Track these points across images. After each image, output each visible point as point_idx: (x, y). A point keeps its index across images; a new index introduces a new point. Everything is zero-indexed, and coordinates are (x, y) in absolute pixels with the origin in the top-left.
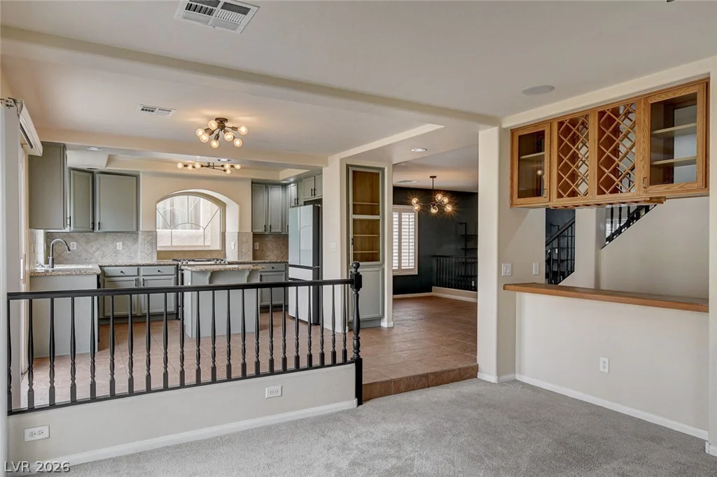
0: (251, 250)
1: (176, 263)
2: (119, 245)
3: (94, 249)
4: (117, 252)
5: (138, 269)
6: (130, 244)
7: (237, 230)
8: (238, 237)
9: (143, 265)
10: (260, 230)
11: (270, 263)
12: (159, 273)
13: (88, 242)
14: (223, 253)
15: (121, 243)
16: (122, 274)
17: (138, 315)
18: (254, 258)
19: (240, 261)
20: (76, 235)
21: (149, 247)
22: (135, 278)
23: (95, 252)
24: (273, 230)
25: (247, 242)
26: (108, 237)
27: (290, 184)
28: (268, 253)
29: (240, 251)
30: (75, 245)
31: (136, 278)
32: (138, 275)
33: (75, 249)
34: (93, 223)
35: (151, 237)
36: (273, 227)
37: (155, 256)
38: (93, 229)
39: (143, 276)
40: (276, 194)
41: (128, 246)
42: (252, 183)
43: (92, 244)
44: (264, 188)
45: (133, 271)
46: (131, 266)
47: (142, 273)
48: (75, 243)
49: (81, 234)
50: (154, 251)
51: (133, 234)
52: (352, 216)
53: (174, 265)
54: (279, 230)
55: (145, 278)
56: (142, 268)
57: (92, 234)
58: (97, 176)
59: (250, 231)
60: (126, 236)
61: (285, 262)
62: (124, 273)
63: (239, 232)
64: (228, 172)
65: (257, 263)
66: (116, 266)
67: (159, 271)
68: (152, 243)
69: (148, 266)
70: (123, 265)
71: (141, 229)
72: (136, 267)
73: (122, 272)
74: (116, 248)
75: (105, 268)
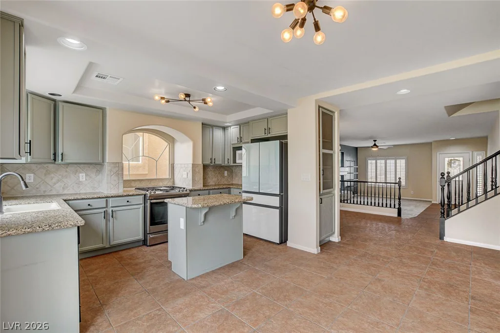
0: (202, 178)
1: (144, 192)
2: (82, 176)
3: (54, 180)
4: (79, 183)
5: (107, 200)
6: (93, 175)
7: (191, 162)
8: (193, 167)
9: (112, 197)
10: (208, 162)
12: (128, 204)
13: (48, 173)
14: (172, 180)
15: (84, 174)
16: (89, 207)
17: (107, 247)
18: (204, 185)
19: (194, 188)
20: (34, 166)
21: (116, 178)
22: (103, 210)
23: (55, 184)
24: (216, 163)
25: (199, 172)
26: (71, 168)
27: (230, 126)
29: (194, 180)
30: (32, 178)
31: (105, 210)
32: (107, 207)
33: (32, 181)
34: (55, 154)
35: (117, 169)
36: (216, 160)
37: (121, 186)
38: (55, 160)
39: (112, 207)
41: (91, 177)
42: (202, 124)
43: (52, 175)
44: (210, 129)
45: (102, 203)
46: (100, 198)
47: (110, 205)
48: (32, 175)
49: (39, 166)
50: (121, 181)
51: (97, 165)
52: (322, 151)
53: (142, 194)
54: (220, 163)
55: (114, 209)
56: (110, 200)
57: (52, 165)
58: (61, 105)
59: (201, 163)
60: (89, 167)
61: (229, 188)
62: (91, 206)
63: (193, 164)
64: (197, 109)
65: (210, 189)
66: (83, 199)
67: (128, 201)
68: (118, 174)
69: (117, 197)
70: (91, 197)
71: (107, 161)
72: (105, 199)
73: (89, 205)
74: (79, 179)
75: (71, 202)
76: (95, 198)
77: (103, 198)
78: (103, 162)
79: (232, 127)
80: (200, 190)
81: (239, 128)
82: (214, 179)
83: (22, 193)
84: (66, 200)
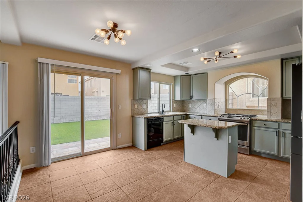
0: (280, 111)
5: (202, 117)
7: (268, 96)
8: (267, 101)
25: (276, 105)
26: (202, 102)
29: (269, 112)
42: (282, 60)
48: (191, 104)
50: (213, 109)
58: (192, 76)
59: (280, 97)
62: (196, 118)
63: (268, 98)
65: (279, 122)
66: (193, 115)
67: (210, 119)
69: (205, 116)
74: (204, 107)
75: (190, 115)
76: (197, 115)
77: (200, 115)
78: (207, 99)
80: (272, 121)
83: (189, 110)
84: (189, 115)
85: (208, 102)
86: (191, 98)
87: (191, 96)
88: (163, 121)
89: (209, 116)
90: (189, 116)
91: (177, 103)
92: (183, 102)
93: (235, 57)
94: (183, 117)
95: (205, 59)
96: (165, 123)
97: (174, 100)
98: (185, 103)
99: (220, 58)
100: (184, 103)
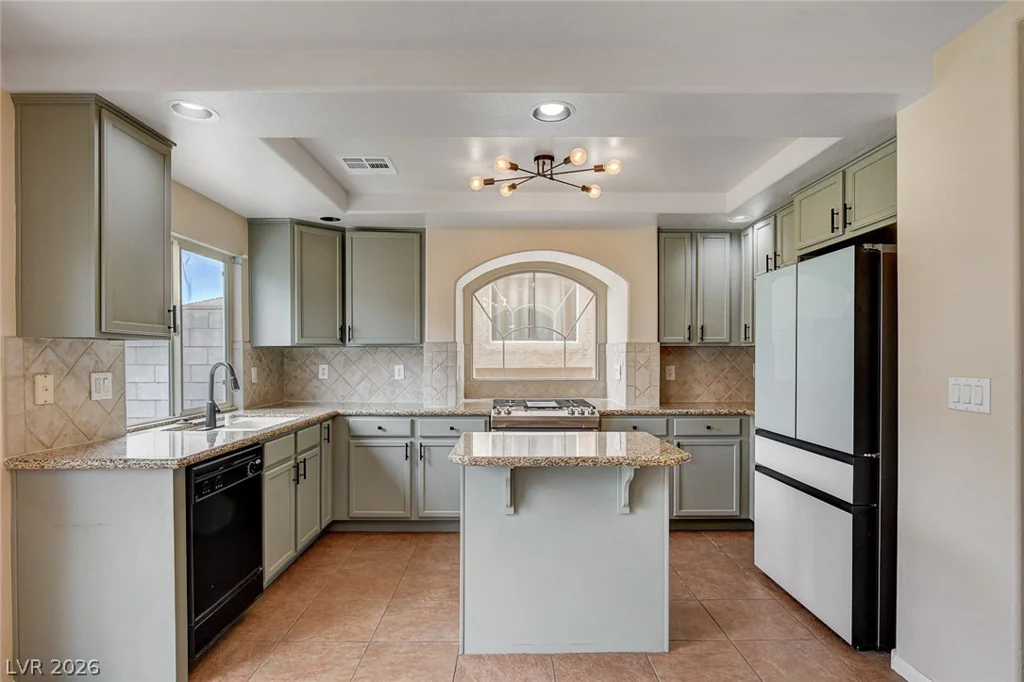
0: (658, 383)
1: (488, 410)
2: (399, 371)
3: (357, 378)
4: (395, 384)
5: (413, 422)
6: (416, 369)
7: (625, 340)
8: (627, 353)
9: (421, 415)
10: (678, 337)
11: (702, 415)
12: (452, 434)
14: (601, 385)
15: (401, 367)
16: (380, 433)
17: (413, 519)
18: (665, 401)
19: (632, 409)
21: (441, 375)
22: (403, 442)
23: (358, 383)
24: (708, 338)
25: (647, 365)
26: (381, 355)
27: (752, 225)
28: (698, 389)
29: (631, 386)
30: (326, 371)
31: (408, 441)
32: (413, 434)
33: (326, 377)
35: (444, 356)
36: (708, 331)
37: (452, 394)
39: (422, 437)
40: (715, 255)
42: (659, 231)
44: (687, 241)
45: (401, 427)
46: (398, 415)
47: (418, 433)
48: (326, 367)
50: (451, 383)
51: (416, 348)
53: (483, 415)
54: (724, 338)
55: (425, 442)
56: (419, 421)
58: (350, 236)
59: (656, 340)
60: (410, 353)
61: (739, 414)
62: (384, 430)
63: (628, 344)
64: (595, 192)
65: (669, 415)
66: (370, 415)
67: (452, 428)
68: (447, 368)
69: (431, 416)
70: (383, 413)
71: (426, 340)
72: (409, 419)
73: (380, 428)
74: (393, 376)
75: (351, 419)
76: (391, 416)
77: (405, 416)
78: (422, 341)
79: (756, 226)
80: (653, 415)
81: (771, 226)
82: (713, 388)
83: (314, 397)
84: (344, 415)
85: (427, 354)
86: (342, 339)
87: (342, 329)
88: (260, 467)
89: (448, 416)
90: (348, 424)
91: (261, 360)
92: (283, 355)
93: (585, 189)
94: (325, 432)
95: (511, 168)
96: (267, 474)
97: (248, 346)
98: (293, 360)
99: (551, 178)
100: (286, 361)
